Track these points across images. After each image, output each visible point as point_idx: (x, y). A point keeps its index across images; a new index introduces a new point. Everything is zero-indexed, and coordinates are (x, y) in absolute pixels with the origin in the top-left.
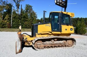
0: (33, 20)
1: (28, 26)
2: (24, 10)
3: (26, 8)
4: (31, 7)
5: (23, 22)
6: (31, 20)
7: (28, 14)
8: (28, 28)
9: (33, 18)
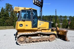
0: (14, 18)
1: (9, 23)
2: (5, 9)
3: (7, 6)
4: (11, 6)
5: (4, 20)
6: (12, 18)
7: (9, 13)
8: (10, 26)
9: (13, 16)
